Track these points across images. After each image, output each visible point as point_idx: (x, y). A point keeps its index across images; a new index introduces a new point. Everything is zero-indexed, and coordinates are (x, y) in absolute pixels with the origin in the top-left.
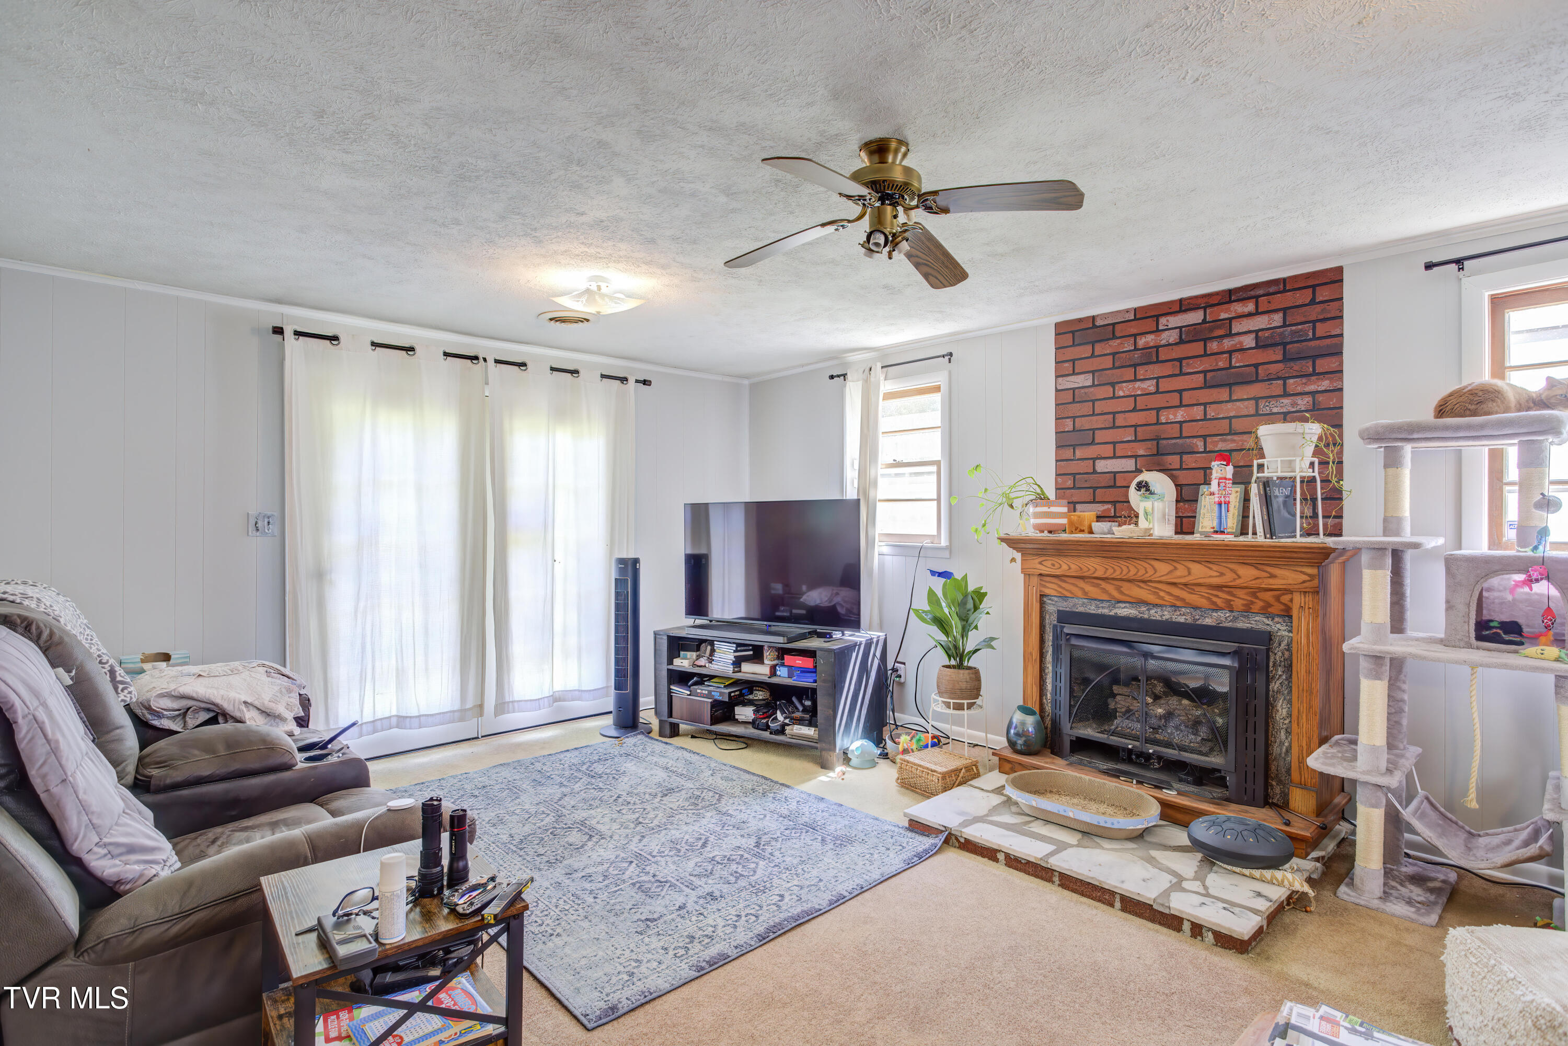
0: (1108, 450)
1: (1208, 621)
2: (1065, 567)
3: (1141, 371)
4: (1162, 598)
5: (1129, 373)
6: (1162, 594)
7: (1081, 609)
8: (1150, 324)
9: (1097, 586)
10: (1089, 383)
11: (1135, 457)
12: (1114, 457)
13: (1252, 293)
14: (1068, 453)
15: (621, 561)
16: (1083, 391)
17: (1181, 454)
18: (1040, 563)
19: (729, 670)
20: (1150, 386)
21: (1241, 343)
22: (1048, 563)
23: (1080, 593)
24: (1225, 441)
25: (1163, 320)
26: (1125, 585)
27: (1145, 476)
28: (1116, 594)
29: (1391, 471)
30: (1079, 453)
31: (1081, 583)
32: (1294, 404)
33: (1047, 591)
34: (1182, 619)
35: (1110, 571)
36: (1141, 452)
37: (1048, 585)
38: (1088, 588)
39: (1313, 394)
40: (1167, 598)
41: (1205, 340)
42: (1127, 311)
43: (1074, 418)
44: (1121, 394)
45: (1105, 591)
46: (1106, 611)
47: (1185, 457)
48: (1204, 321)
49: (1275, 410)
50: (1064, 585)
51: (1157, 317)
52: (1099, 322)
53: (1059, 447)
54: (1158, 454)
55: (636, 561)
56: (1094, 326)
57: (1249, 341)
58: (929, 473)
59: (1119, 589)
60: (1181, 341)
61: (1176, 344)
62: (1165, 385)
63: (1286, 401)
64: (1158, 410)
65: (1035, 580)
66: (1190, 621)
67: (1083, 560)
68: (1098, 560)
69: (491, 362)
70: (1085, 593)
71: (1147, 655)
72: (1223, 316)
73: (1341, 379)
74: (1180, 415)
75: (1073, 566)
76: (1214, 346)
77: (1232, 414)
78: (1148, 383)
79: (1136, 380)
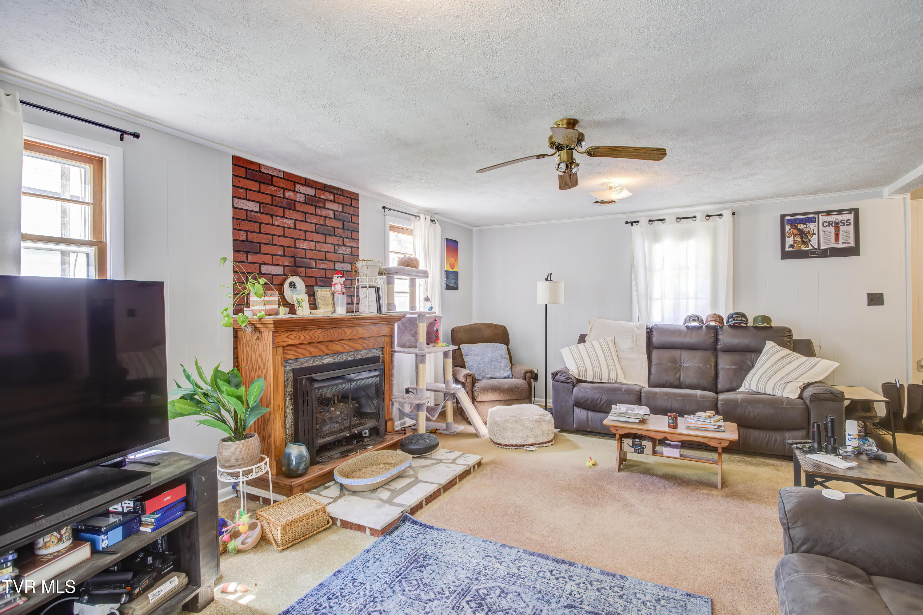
0: (268, 259)
1: (359, 357)
2: (302, 338)
3: (287, 212)
4: (345, 348)
5: (280, 211)
6: (345, 346)
7: (306, 365)
8: (290, 186)
9: (316, 347)
10: (257, 209)
11: (284, 266)
12: (272, 264)
13: (332, 190)
14: (242, 257)
16: (253, 214)
17: (306, 268)
18: (287, 337)
20: (291, 223)
21: (328, 214)
22: (292, 337)
23: (308, 355)
24: (323, 263)
25: (297, 186)
26: (330, 344)
27: (291, 279)
28: (326, 351)
30: (251, 258)
31: (308, 347)
32: (346, 251)
33: (289, 357)
34: (350, 359)
35: (326, 337)
36: (287, 264)
37: (289, 352)
38: (312, 349)
39: (351, 247)
40: (347, 348)
41: (316, 207)
42: (280, 171)
43: (247, 232)
44: (276, 223)
45: (321, 350)
46: (318, 363)
47: (307, 269)
48: (315, 196)
49: (340, 252)
50: (299, 350)
51: (295, 183)
52: (263, 170)
53: (235, 251)
54: (295, 266)
56: (260, 171)
57: (331, 214)
59: (327, 347)
60: (305, 203)
61: (303, 203)
62: (300, 225)
63: (343, 248)
64: (296, 239)
65: (280, 350)
66: (353, 359)
67: (312, 332)
68: (320, 331)
70: (311, 353)
71: (351, 381)
72: (322, 197)
73: (358, 243)
74: (305, 245)
75: (307, 337)
76: (319, 211)
77: (326, 250)
79: (284, 217)
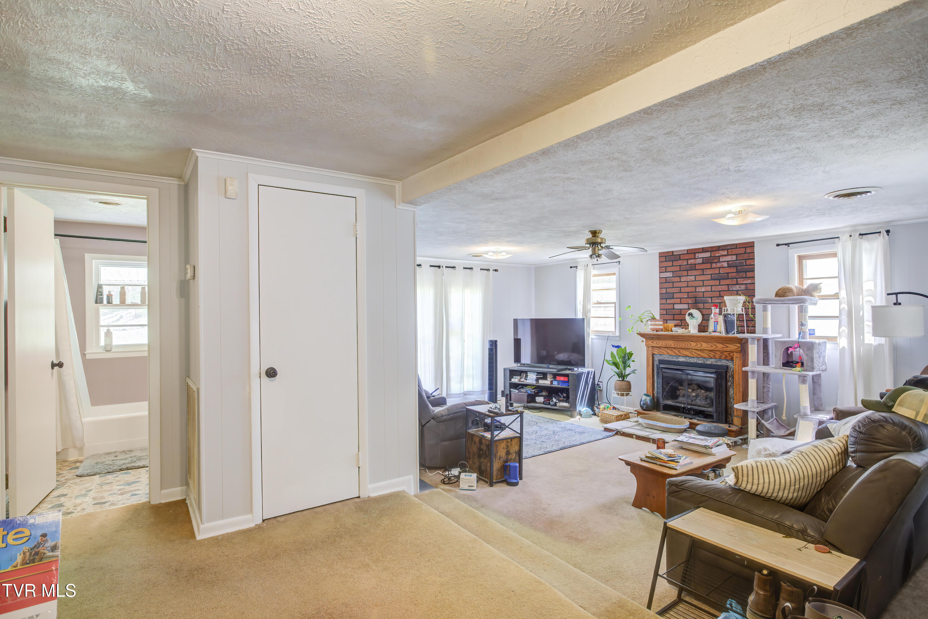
0: (678, 301)
1: (709, 362)
2: (661, 344)
3: (690, 272)
4: (693, 355)
5: (685, 273)
6: (693, 353)
7: (667, 359)
8: (692, 256)
9: (672, 350)
10: (671, 276)
11: (688, 304)
12: (681, 303)
13: (726, 248)
14: (664, 301)
15: (491, 341)
16: (669, 278)
17: (704, 303)
18: (652, 342)
19: (534, 382)
20: (692, 278)
21: (723, 265)
22: (655, 342)
23: (666, 353)
24: (718, 299)
25: (697, 255)
26: (682, 350)
27: (692, 311)
28: (679, 354)
29: (764, 312)
30: (668, 301)
31: (666, 349)
32: (740, 288)
33: (655, 353)
34: (700, 362)
35: (676, 345)
36: (690, 302)
37: (655, 350)
38: (669, 351)
39: (746, 284)
40: (695, 354)
41: (711, 263)
42: (685, 250)
43: (666, 288)
44: (683, 280)
45: (674, 352)
46: (675, 360)
47: (705, 304)
48: (711, 256)
49: (734, 289)
50: (660, 350)
51: (695, 253)
52: (675, 254)
53: (661, 299)
54: (696, 303)
55: (496, 341)
56: (673, 255)
57: (725, 265)
58: (612, 307)
59: (679, 351)
60: (703, 263)
61: (701, 264)
62: (698, 278)
63: (737, 286)
64: (696, 287)
65: (651, 349)
66: (703, 362)
67: (667, 341)
68: (672, 341)
69: (444, 267)
70: (668, 353)
71: (688, 374)
72: (717, 255)
73: (754, 280)
74: (703, 289)
75: (664, 344)
76: (714, 265)
77: (720, 290)
78: (692, 277)
79: (688, 276)
